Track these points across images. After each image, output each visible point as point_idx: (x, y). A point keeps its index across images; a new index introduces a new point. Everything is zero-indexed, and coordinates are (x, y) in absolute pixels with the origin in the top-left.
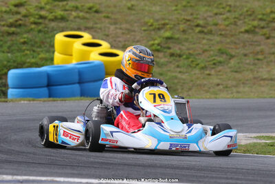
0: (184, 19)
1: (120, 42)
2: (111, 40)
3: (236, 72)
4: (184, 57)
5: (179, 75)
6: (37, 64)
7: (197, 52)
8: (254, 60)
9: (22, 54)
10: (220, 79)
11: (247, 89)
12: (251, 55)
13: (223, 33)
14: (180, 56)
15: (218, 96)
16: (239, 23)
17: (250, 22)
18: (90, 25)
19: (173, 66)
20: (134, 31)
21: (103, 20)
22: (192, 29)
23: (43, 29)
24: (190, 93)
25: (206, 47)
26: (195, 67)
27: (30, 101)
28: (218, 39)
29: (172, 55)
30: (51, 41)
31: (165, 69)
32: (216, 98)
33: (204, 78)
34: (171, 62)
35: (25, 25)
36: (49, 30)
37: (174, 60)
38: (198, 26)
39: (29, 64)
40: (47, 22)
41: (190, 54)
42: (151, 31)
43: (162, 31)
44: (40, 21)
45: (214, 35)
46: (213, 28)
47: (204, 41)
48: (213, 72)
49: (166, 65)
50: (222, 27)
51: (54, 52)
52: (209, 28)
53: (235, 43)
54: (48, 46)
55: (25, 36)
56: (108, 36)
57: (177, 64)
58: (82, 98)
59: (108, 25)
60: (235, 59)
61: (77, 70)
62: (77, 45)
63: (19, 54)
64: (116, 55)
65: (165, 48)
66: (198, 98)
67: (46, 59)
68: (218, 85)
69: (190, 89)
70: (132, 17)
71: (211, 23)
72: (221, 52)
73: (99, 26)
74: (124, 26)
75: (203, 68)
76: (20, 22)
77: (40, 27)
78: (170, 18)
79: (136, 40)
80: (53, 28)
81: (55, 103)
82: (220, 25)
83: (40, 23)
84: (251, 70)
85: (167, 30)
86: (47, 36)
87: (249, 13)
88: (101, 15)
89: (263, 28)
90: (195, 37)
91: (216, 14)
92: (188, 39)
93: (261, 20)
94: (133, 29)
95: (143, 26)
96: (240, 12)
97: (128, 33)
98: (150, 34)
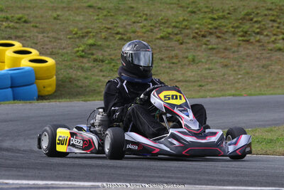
0: (105, 27)
1: (47, 49)
2: (39, 48)
5: (102, 79)
7: (118, 58)
8: (170, 64)
12: (166, 59)
14: (103, 61)
16: (156, 30)
17: (165, 30)
18: (20, 34)
19: (96, 70)
20: (61, 39)
21: (32, 29)
22: (113, 37)
29: (95, 60)
31: (89, 73)
34: (94, 67)
37: (97, 65)
38: (118, 33)
41: (111, 59)
42: (75, 38)
43: (86, 39)
46: (132, 35)
49: (90, 70)
50: (139, 34)
52: (128, 35)
56: (36, 44)
57: (100, 68)
58: (16, 101)
59: (37, 34)
61: (9, 76)
62: (9, 52)
64: (46, 62)
65: (89, 54)
70: (58, 27)
71: (130, 31)
73: (28, 35)
74: (50, 34)
78: (93, 26)
82: (138, 32)
84: (167, 73)
85: (90, 38)
87: (164, 21)
88: (29, 25)
89: (177, 34)
90: (116, 43)
91: (134, 22)
92: (109, 45)
93: (174, 27)
94: (59, 37)
95: (68, 34)
96: (156, 21)
97: (55, 42)
98: (75, 42)
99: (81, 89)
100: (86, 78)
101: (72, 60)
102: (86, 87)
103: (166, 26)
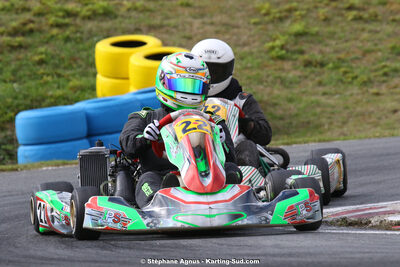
4: (331, 65)
5: (323, 99)
6: (67, 99)
7: (353, 56)
9: (38, 82)
13: (398, 17)
14: (322, 65)
15: (396, 132)
18: (157, 21)
19: (310, 84)
20: (238, 27)
21: (180, 10)
22: (342, 15)
23: (72, 36)
24: (345, 129)
25: (369, 45)
26: (350, 83)
27: (58, 165)
28: (389, 28)
29: (308, 64)
31: (296, 90)
32: (393, 135)
33: (368, 102)
34: (306, 77)
35: (40, 31)
36: (85, 36)
37: (313, 72)
38: (351, 8)
39: (52, 100)
40: (78, 21)
41: (339, 59)
42: (266, 23)
43: (287, 23)
44: (67, 20)
45: (381, 22)
46: (379, 10)
47: (365, 35)
48: (383, 89)
49: (299, 83)
50: (394, 7)
51: (95, 75)
52: (372, 10)
54: (84, 64)
55: (42, 49)
56: (190, 38)
57: (318, 79)
59: (189, 20)
62: (136, 57)
63: (31, 83)
65: (294, 52)
66: (360, 138)
67: (82, 89)
68: (395, 111)
69: (344, 123)
71: (375, 1)
72: (397, 52)
73: (172, 22)
75: (365, 83)
76: (31, 25)
77: (68, 33)
79: (241, 43)
80: (90, 31)
82: (392, 3)
83: (66, 25)
85: (295, 21)
86: (81, 46)
88: (174, 2)
90: (347, 28)
95: (251, 16)
97: (226, 32)
98: (267, 30)
99: (281, 122)
100: (290, 100)
101: (262, 67)
102: (291, 116)
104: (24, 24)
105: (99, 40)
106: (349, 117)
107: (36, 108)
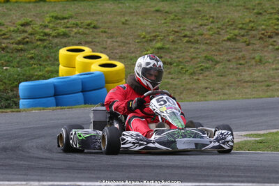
0: (173, 31)
1: (116, 53)
2: (108, 53)
3: (222, 76)
4: (175, 64)
5: (171, 81)
6: (44, 77)
7: (186, 60)
8: (237, 65)
9: (30, 68)
10: (208, 83)
11: (232, 91)
12: (233, 60)
13: (208, 42)
14: (171, 64)
15: (207, 98)
16: (222, 32)
17: (231, 31)
18: (89, 39)
19: (165, 73)
20: (129, 44)
21: (101, 34)
22: (181, 40)
23: (47, 45)
24: (182, 96)
25: (194, 55)
26: (185, 73)
27: (40, 110)
28: (204, 47)
30: (55, 56)
32: (206, 100)
33: (193, 83)
35: (31, 42)
36: (53, 46)
37: (166, 67)
38: (185, 36)
39: (37, 77)
40: (51, 38)
41: (179, 61)
42: (144, 42)
43: (154, 42)
44: (45, 38)
45: (200, 43)
46: (199, 38)
47: (192, 50)
48: (201, 77)
50: (206, 37)
51: (58, 65)
52: (195, 38)
53: (219, 50)
54: (52, 59)
55: (32, 52)
56: (106, 48)
57: (168, 71)
58: (87, 105)
59: (106, 39)
60: (220, 64)
61: (80, 80)
62: (79, 58)
63: (27, 68)
64: (115, 66)
67: (52, 72)
68: (206, 88)
69: (181, 93)
70: (126, 31)
71: (198, 33)
72: (207, 59)
73: (97, 40)
74: (119, 39)
75: (191, 74)
76: (27, 39)
77: (45, 44)
78: (160, 30)
80: (56, 43)
81: (63, 111)
82: (205, 35)
83: (45, 40)
84: (235, 74)
85: (158, 42)
86: (52, 51)
87: (230, 23)
88: (98, 30)
89: (243, 36)
90: (184, 46)
91: (201, 25)
92: (177, 48)
93: (241, 28)
94: (128, 41)
95: (136, 39)
96: (222, 23)
97: (124, 46)
98: (144, 45)
103: (233, 28)
104: (24, 39)
105: (60, 48)
106: (183, 90)
107: (29, 80)
